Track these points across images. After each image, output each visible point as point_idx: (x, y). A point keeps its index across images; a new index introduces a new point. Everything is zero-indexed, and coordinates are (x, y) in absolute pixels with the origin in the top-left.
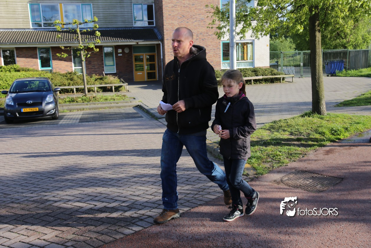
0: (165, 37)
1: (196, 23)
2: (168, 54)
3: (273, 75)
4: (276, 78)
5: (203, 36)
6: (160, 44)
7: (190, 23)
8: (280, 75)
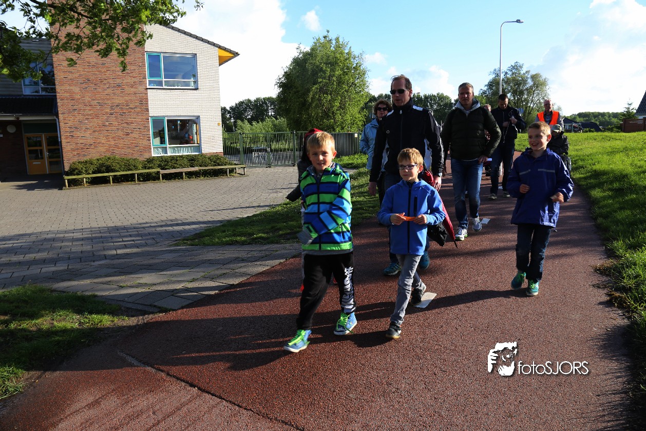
0: (59, 109)
1: (109, 91)
2: (66, 134)
3: (216, 165)
4: (221, 169)
5: (122, 108)
6: (56, 120)
7: (100, 90)
8: (225, 165)
